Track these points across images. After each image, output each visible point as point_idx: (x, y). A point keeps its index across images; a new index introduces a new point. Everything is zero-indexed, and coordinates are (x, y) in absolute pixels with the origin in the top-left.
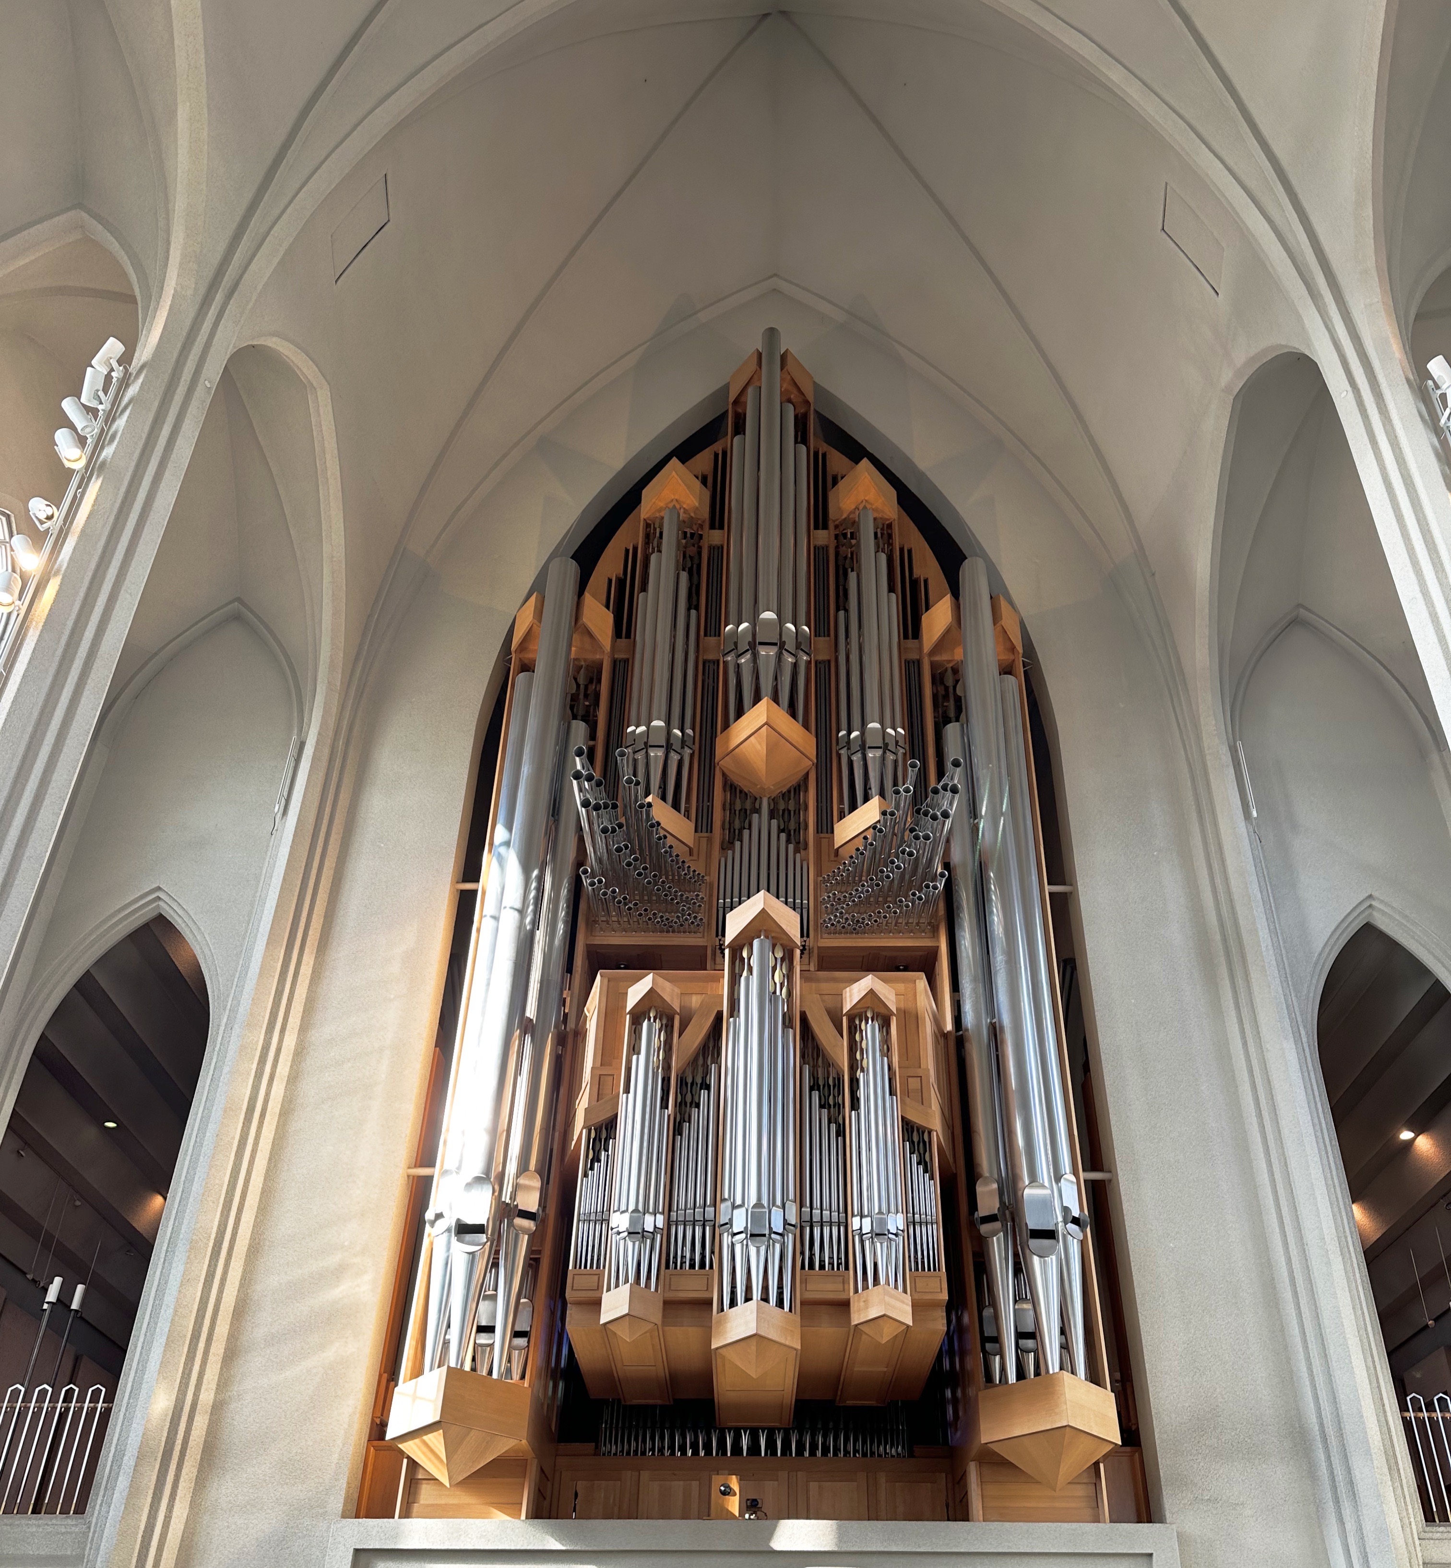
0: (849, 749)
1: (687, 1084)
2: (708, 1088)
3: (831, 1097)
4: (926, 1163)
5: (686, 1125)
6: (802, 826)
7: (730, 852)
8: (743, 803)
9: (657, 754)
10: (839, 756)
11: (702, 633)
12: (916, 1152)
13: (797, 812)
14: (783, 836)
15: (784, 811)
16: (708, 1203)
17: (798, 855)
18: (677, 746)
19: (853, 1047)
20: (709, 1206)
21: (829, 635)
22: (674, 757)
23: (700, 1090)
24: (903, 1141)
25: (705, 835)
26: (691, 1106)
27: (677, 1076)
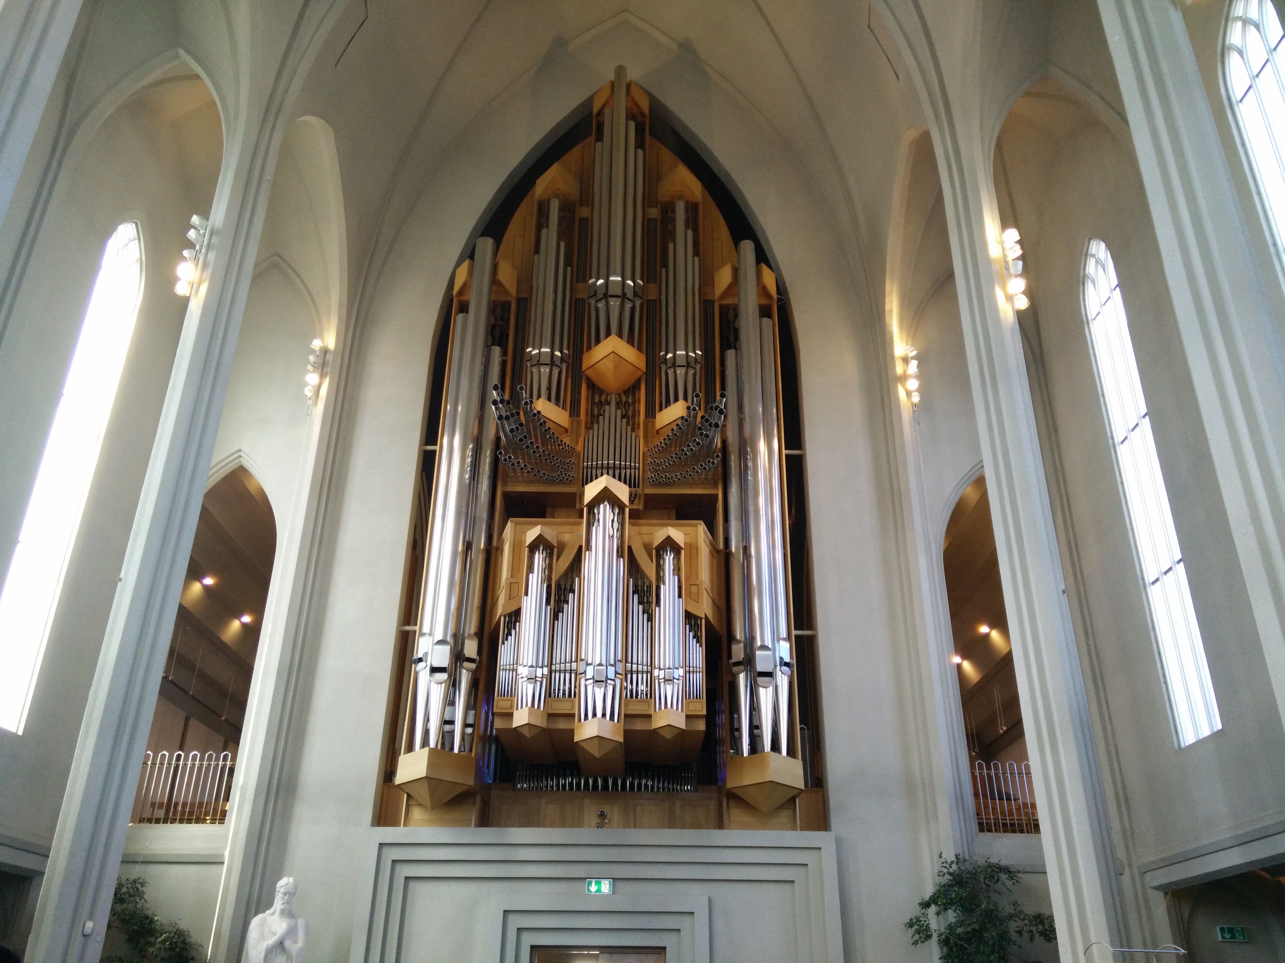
0: (666, 365)
1: (561, 589)
2: (574, 592)
3: (645, 598)
4: (698, 636)
5: (560, 614)
6: (636, 414)
7: (591, 431)
8: (600, 397)
9: (545, 370)
10: (660, 368)
11: (575, 281)
12: (693, 630)
13: (633, 404)
14: (624, 420)
15: (625, 403)
16: (573, 660)
17: (634, 434)
18: (558, 362)
19: (659, 568)
20: (574, 662)
21: (656, 283)
22: (556, 371)
23: (569, 593)
24: (686, 624)
25: (575, 419)
26: (563, 602)
27: (556, 584)
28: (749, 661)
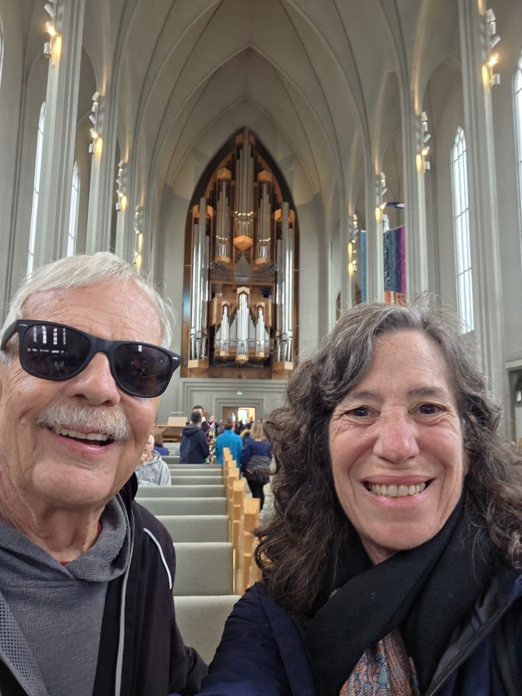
0: (259, 244)
1: (232, 318)
2: (235, 318)
3: (254, 321)
4: (268, 331)
5: (232, 324)
6: (250, 258)
8: (239, 252)
9: (223, 245)
11: (231, 211)
13: (249, 255)
14: (246, 260)
15: (246, 254)
16: (236, 338)
17: (249, 265)
18: (226, 242)
21: (256, 212)
24: (265, 328)
25: (232, 260)
26: (233, 321)
27: (230, 316)
28: (281, 336)
